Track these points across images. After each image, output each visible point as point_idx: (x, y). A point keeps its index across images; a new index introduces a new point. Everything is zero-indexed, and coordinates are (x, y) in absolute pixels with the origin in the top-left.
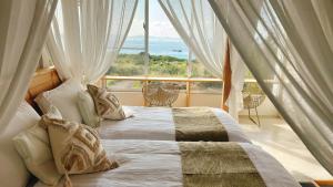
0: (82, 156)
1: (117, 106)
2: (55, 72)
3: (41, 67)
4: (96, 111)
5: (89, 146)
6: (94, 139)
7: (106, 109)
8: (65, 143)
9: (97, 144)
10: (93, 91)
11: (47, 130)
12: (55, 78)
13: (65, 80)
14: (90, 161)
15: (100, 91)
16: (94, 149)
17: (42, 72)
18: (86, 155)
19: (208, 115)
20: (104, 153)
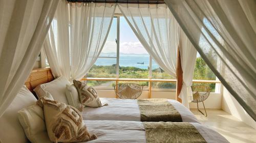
0: (68, 127)
1: (95, 97)
2: (50, 71)
3: (40, 67)
4: (80, 100)
5: (74, 121)
6: (78, 117)
7: (87, 98)
8: (56, 117)
9: (80, 120)
10: (78, 85)
11: (43, 108)
12: (49, 75)
13: (57, 77)
14: (74, 132)
15: (83, 84)
16: (78, 123)
17: (41, 70)
18: (72, 127)
19: (166, 104)
20: (85, 127)
